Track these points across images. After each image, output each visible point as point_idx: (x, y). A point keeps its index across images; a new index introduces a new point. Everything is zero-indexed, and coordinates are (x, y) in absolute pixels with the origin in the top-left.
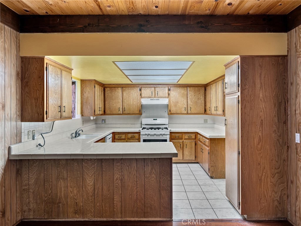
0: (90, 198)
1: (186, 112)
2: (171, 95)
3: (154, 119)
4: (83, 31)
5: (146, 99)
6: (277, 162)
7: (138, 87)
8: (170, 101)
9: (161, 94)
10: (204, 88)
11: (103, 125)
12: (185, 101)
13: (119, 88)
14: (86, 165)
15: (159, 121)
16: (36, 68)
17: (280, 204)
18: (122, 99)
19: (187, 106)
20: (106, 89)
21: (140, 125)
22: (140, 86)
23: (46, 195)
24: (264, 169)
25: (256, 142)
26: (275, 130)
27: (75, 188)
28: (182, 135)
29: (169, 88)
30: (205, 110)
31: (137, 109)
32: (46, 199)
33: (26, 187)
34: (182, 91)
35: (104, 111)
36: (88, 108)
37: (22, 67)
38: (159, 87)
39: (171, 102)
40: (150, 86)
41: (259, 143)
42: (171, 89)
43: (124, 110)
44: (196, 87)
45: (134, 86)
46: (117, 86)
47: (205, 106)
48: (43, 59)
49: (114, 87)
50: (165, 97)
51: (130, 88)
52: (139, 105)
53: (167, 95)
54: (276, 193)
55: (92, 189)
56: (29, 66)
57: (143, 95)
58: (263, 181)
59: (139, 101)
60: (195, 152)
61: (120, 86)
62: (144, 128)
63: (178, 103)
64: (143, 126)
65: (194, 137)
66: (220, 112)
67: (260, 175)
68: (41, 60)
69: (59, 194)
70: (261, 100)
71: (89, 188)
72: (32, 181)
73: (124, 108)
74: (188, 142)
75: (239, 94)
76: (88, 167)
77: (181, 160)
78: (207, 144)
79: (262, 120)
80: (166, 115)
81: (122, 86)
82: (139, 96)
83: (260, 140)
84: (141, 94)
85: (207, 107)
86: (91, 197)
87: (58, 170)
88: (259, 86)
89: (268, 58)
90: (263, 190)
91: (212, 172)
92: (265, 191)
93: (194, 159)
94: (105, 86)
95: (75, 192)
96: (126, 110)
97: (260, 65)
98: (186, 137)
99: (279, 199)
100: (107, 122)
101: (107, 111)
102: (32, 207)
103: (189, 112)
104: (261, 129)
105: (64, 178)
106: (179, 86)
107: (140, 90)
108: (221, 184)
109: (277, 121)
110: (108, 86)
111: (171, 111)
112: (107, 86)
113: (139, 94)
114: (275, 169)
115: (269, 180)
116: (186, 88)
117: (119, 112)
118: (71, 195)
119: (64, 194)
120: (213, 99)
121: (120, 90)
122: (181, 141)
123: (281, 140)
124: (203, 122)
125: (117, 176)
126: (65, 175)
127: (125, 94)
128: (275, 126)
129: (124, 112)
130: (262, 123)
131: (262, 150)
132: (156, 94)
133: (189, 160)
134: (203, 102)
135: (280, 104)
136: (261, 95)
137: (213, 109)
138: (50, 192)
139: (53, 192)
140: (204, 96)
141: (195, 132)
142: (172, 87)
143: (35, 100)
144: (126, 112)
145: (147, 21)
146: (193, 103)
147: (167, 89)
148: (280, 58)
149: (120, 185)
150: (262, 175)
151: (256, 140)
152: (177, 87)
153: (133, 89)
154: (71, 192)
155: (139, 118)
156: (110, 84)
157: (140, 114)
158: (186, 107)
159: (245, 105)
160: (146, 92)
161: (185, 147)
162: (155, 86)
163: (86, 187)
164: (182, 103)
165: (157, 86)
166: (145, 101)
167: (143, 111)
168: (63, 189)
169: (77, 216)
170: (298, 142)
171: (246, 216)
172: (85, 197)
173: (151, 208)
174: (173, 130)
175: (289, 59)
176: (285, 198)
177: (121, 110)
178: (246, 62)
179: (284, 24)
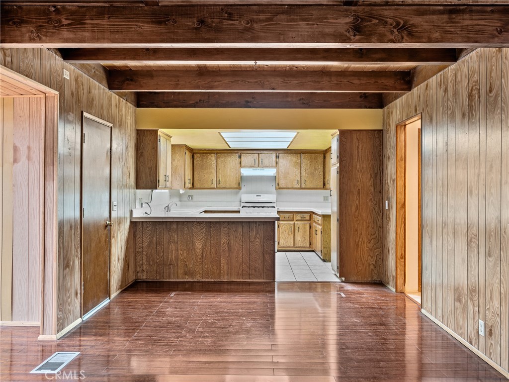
0: (199, 261)
1: (299, 186)
2: (280, 164)
3: (257, 196)
4: (195, 107)
5: (247, 169)
6: (373, 228)
7: (237, 153)
8: (278, 172)
9: (266, 162)
10: (322, 155)
11: (190, 203)
12: (298, 173)
13: (213, 155)
14: (195, 230)
15: (264, 198)
16: (150, 139)
17: (375, 267)
18: (216, 168)
19: (301, 178)
20: (196, 156)
21: (239, 203)
22: (240, 152)
23: (158, 257)
24: (361, 235)
25: (353, 210)
26: (371, 199)
27: (185, 251)
28: (293, 215)
29: (277, 155)
30: (324, 184)
31: (235, 182)
32: (158, 261)
33: (139, 250)
34: (293, 158)
35: (193, 184)
36: (178, 179)
37: (137, 139)
38: (264, 153)
39: (280, 173)
40: (252, 152)
41: (356, 211)
42: (280, 155)
43: (218, 183)
44: (313, 153)
45: (232, 152)
46: (209, 152)
47: (324, 178)
48: (157, 131)
49: (206, 153)
50: (272, 167)
51: (226, 155)
52: (238, 176)
53: (274, 164)
54: (372, 257)
55: (201, 252)
56: (144, 138)
57: (243, 164)
58: (360, 246)
59: (237, 172)
60: (310, 237)
61: (213, 152)
62: (243, 207)
63: (289, 174)
64: (243, 205)
65: (308, 218)
67: (357, 241)
68: (155, 132)
69: (170, 257)
70: (358, 171)
71: (198, 251)
72: (145, 245)
73: (218, 180)
74: (301, 225)
75: (338, 165)
76: (197, 231)
77: (291, 247)
78: (320, 222)
79: (359, 190)
80: (273, 189)
81: (216, 152)
82: (238, 165)
83: (357, 207)
84: (240, 162)
86: (200, 259)
87: (169, 234)
88: (357, 158)
89: (365, 132)
90: (360, 254)
91: (325, 254)
92: (362, 256)
93: (308, 246)
94: (194, 151)
95: (185, 255)
96: (220, 182)
97: (357, 139)
98: (299, 218)
99: (374, 264)
100: (195, 199)
101: (197, 184)
102: (145, 268)
103: (303, 186)
104: (358, 198)
105: (175, 242)
106: (289, 152)
107: (240, 157)
108: (329, 264)
109: (373, 190)
110: (198, 152)
111: (279, 184)
112: (196, 152)
113: (239, 162)
114: (371, 235)
115: (365, 245)
116: (299, 155)
117: (212, 186)
118: (182, 258)
119: (175, 256)
121: (213, 157)
122: (292, 223)
123: (377, 208)
124: (322, 199)
125: (224, 240)
126: (176, 239)
127: (219, 162)
128: (371, 195)
129: (218, 186)
130: (359, 193)
131: (359, 218)
132: (261, 162)
133: (302, 247)
134: (322, 173)
135: (376, 175)
136: (358, 167)
138: (162, 254)
139: (165, 254)
140: (322, 165)
141: (310, 212)
142: (281, 153)
143: (149, 169)
144: (220, 186)
145: (253, 98)
146: (308, 174)
147: (274, 156)
148: (376, 132)
149: (227, 248)
150: (359, 240)
151: (353, 208)
152: (287, 153)
153: (230, 156)
154: (181, 255)
155: (237, 193)
156: (201, 150)
157: (239, 187)
158: (299, 179)
159: (344, 175)
160: (247, 159)
161: (296, 231)
162: (259, 152)
163: (195, 250)
164: (294, 174)
165: (262, 152)
166: (245, 172)
167: (242, 185)
168: (174, 252)
169: (187, 277)
170: (387, 208)
171: (343, 279)
172: (194, 259)
173: (255, 271)
174: (281, 209)
175: (385, 133)
176: (380, 262)
177: (214, 182)
178: (345, 136)
179: (379, 102)
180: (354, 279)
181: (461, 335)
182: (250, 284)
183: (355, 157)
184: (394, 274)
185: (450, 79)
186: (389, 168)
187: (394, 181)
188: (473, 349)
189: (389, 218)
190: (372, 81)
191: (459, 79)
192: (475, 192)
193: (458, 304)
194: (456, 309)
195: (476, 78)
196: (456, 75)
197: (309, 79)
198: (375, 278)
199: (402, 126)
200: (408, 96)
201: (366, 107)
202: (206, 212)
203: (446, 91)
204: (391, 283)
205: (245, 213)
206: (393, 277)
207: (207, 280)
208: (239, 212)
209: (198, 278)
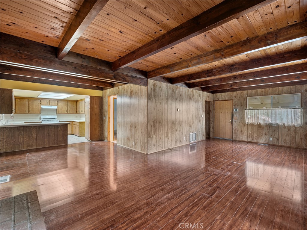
1: (67, 113)
2: (59, 104)
6: (100, 125)
7: (39, 99)
8: (58, 107)
9: (53, 104)
10: (76, 102)
12: (66, 108)
16: (8, 93)
18: (28, 105)
21: (40, 119)
22: (41, 99)
26: (99, 116)
30: (76, 112)
31: (38, 111)
34: (65, 103)
35: (15, 112)
39: (59, 108)
40: (46, 99)
42: (59, 102)
43: (29, 111)
44: (72, 101)
45: (36, 99)
47: (76, 110)
49: (23, 99)
51: (33, 100)
52: (39, 109)
53: (57, 104)
54: (99, 133)
55: (36, 137)
57: (42, 104)
58: (96, 130)
59: (39, 107)
60: (72, 129)
61: (26, 98)
62: (43, 120)
63: (63, 108)
66: (83, 112)
68: (11, 90)
69: (19, 141)
71: (34, 137)
72: (5, 137)
73: (29, 110)
75: (89, 106)
76: (34, 130)
78: (78, 124)
80: (56, 114)
81: (28, 98)
82: (40, 104)
85: (78, 110)
86: (35, 140)
87: (19, 132)
92: (96, 133)
93: (71, 133)
95: (28, 139)
99: (100, 135)
101: (17, 112)
103: (68, 112)
105: (22, 135)
107: (41, 101)
109: (100, 114)
110: (18, 98)
111: (58, 112)
114: (99, 127)
116: (67, 102)
117: (26, 112)
118: (26, 141)
120: (81, 107)
121: (26, 100)
124: (75, 117)
125: (46, 132)
126: (23, 134)
127: (30, 103)
130: (96, 115)
131: (96, 122)
132: (50, 104)
134: (76, 108)
135: (100, 109)
136: (95, 107)
137: (80, 111)
138: (15, 140)
139: (17, 140)
140: (76, 105)
143: (7, 105)
144: (31, 112)
146: (70, 108)
147: (56, 101)
148: (100, 97)
149: (48, 135)
150: (96, 128)
151: (94, 119)
152: (62, 101)
154: (26, 139)
155: (39, 115)
158: (67, 110)
159: (91, 109)
160: (44, 102)
162: (50, 100)
163: (32, 137)
164: (65, 108)
165: (51, 100)
166: (43, 107)
167: (41, 112)
168: (21, 139)
169: (29, 148)
170: (104, 119)
171: (91, 140)
172: (32, 140)
173: (60, 142)
174: (60, 121)
175: (103, 98)
176: (102, 134)
177: (27, 111)
178: (92, 98)
179: (102, 89)
180: (94, 140)
181: (129, 147)
182: (57, 146)
183: (95, 104)
184: (107, 137)
185: (126, 88)
186: (105, 107)
187: (107, 111)
188: (132, 149)
189: (105, 122)
190: (104, 84)
191: (128, 88)
192: (132, 114)
193: (128, 140)
194: (127, 141)
195: (132, 89)
196: (127, 87)
197: (85, 81)
198: (100, 139)
199: (109, 96)
200: (112, 89)
201: (98, 90)
202: (25, 123)
203: (124, 90)
204: (106, 139)
205: (44, 123)
206: (107, 138)
207: (39, 148)
208: (41, 122)
209: (34, 147)
